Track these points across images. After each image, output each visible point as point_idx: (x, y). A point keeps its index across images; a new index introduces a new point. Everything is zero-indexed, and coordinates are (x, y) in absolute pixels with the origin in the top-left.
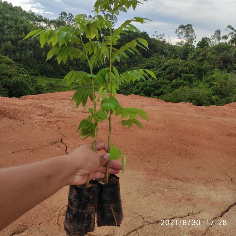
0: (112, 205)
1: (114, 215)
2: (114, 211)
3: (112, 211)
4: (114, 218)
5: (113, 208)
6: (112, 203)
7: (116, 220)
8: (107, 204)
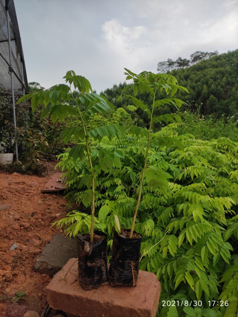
0: (133, 262)
1: (133, 274)
2: (134, 269)
3: (132, 269)
4: (132, 277)
5: (133, 265)
6: (133, 260)
7: (134, 279)
8: (129, 260)
